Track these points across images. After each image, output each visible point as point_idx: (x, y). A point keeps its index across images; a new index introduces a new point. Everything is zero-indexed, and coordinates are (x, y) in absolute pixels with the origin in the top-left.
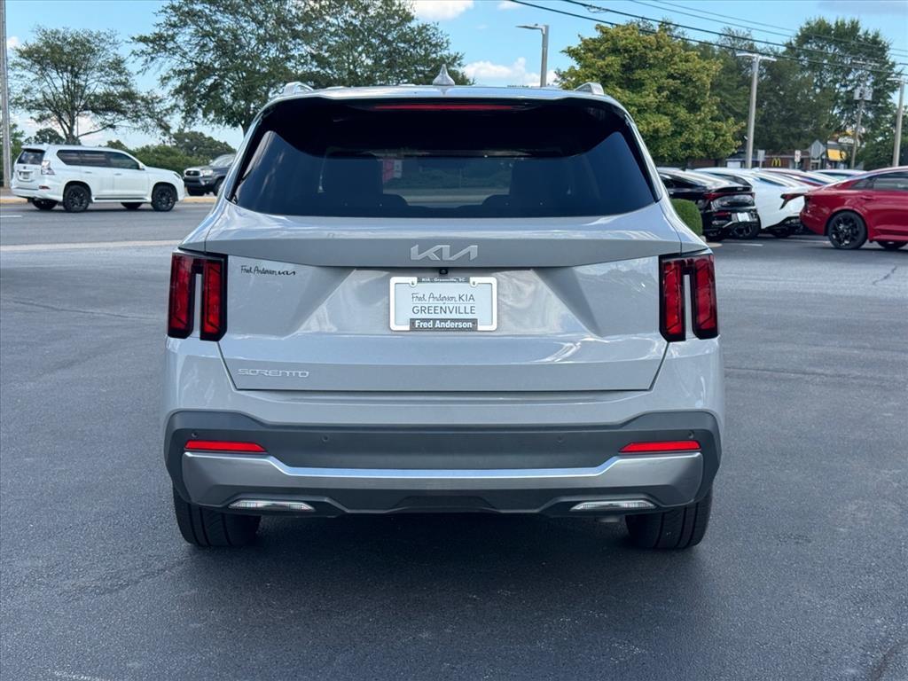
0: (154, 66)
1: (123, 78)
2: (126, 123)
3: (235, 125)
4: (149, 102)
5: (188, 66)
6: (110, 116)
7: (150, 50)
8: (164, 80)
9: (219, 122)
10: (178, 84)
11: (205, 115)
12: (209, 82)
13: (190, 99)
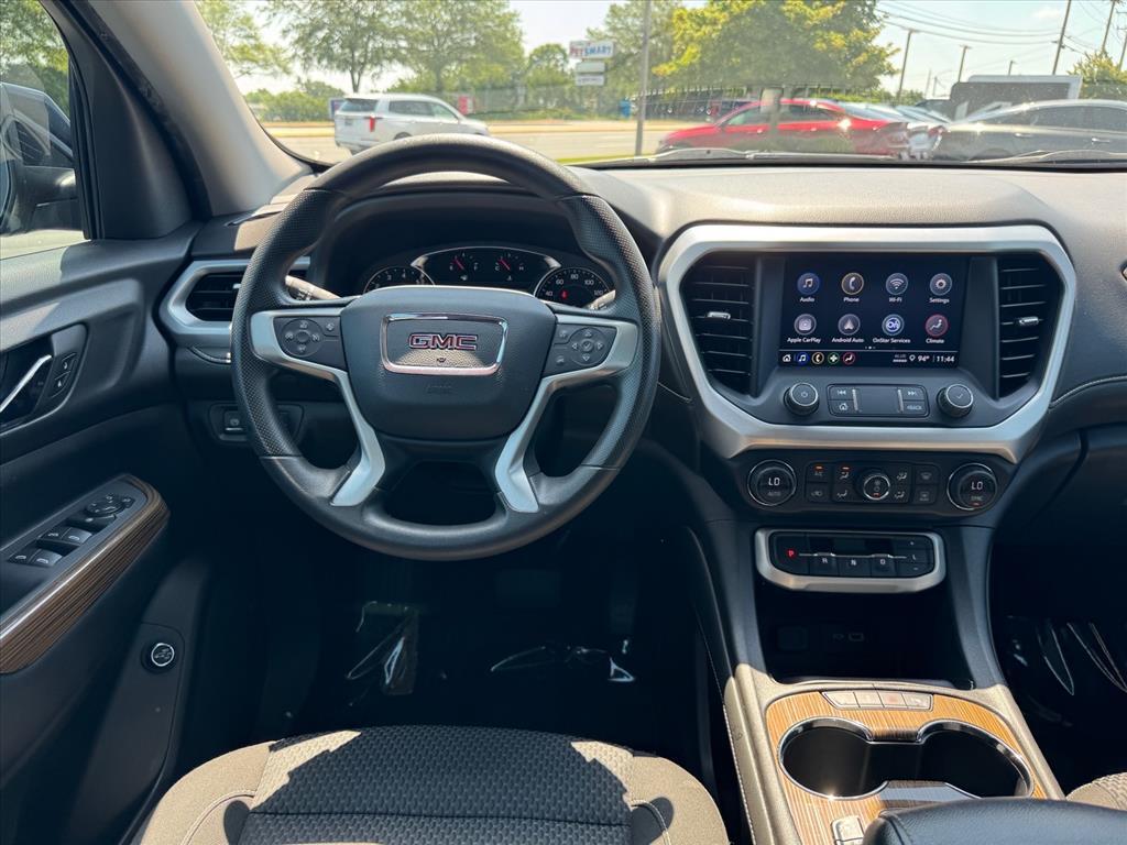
0: (275, 20)
1: (253, 33)
2: (259, 70)
3: (344, 70)
4: (275, 52)
5: (303, 21)
6: (246, 65)
7: (271, 7)
8: (285, 32)
9: (332, 68)
10: (296, 36)
11: (319, 62)
12: (321, 35)
13: (308, 50)
